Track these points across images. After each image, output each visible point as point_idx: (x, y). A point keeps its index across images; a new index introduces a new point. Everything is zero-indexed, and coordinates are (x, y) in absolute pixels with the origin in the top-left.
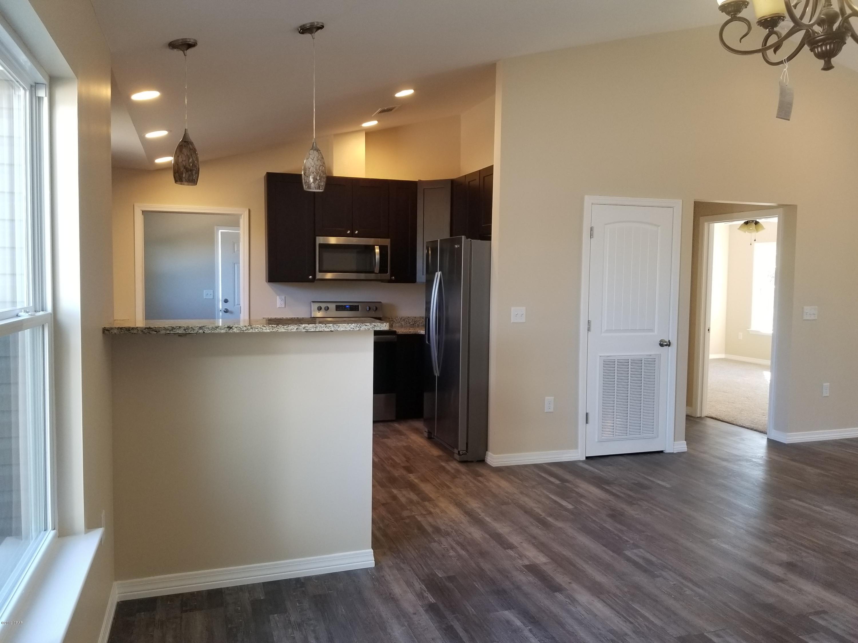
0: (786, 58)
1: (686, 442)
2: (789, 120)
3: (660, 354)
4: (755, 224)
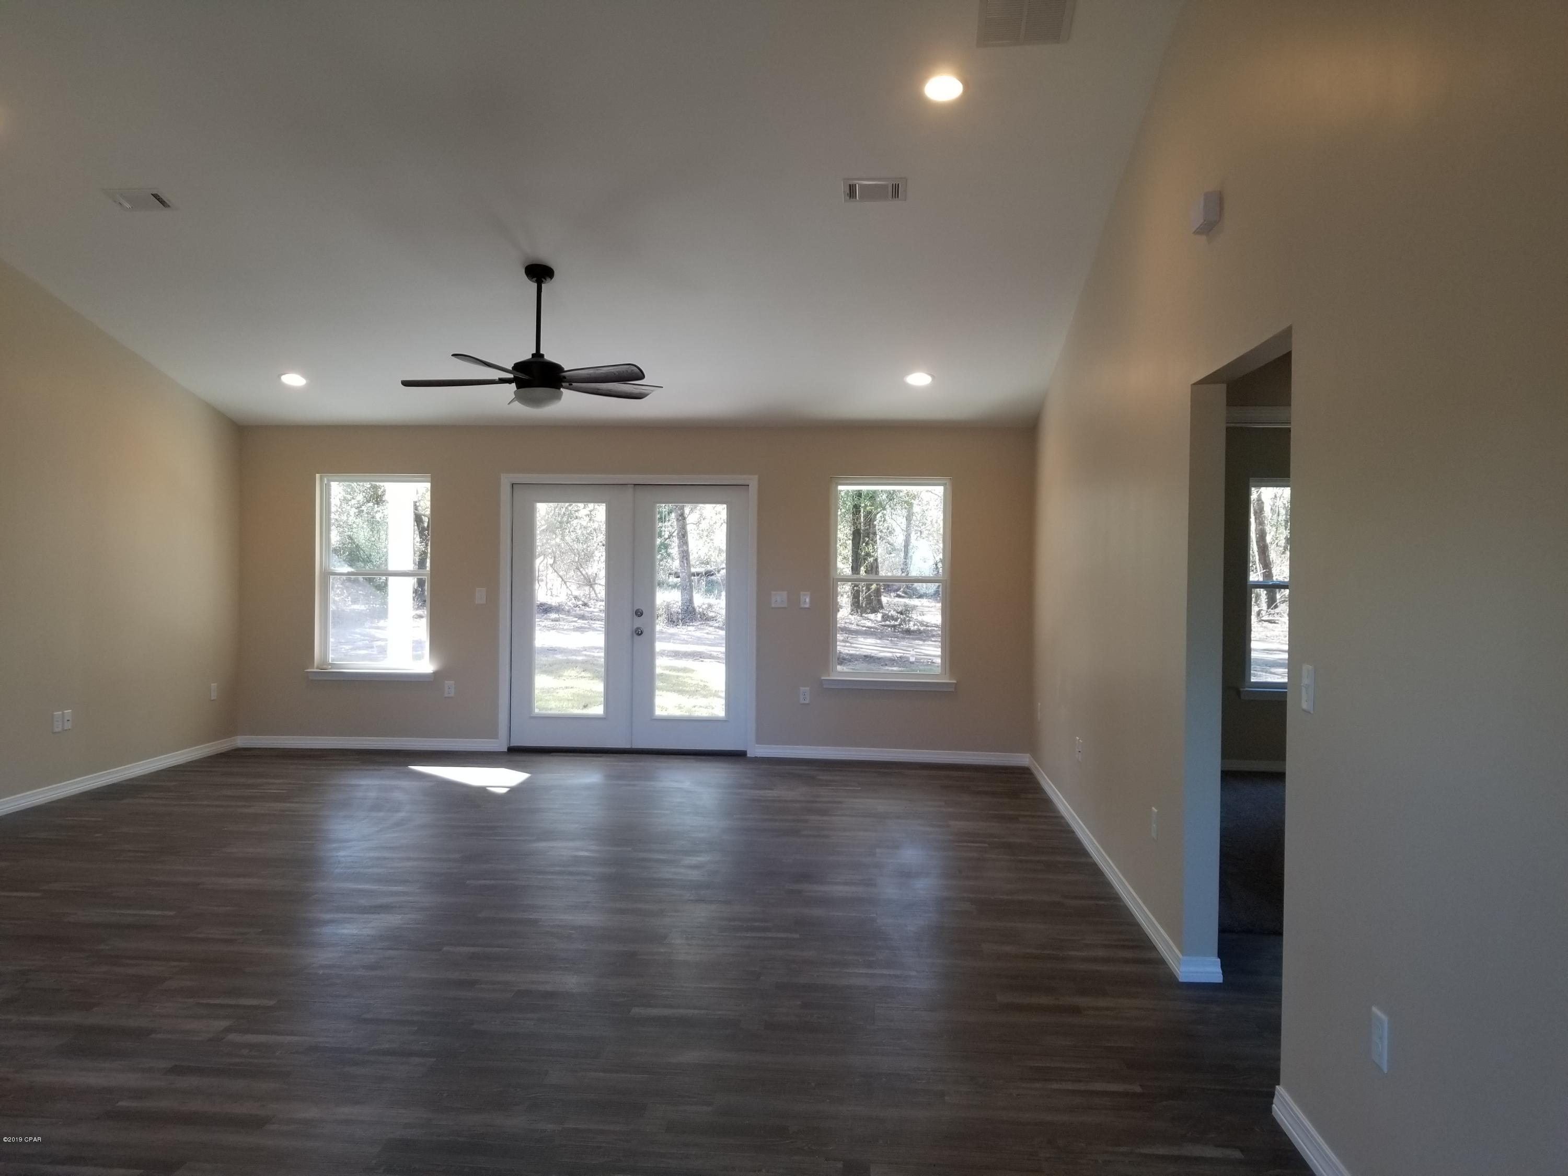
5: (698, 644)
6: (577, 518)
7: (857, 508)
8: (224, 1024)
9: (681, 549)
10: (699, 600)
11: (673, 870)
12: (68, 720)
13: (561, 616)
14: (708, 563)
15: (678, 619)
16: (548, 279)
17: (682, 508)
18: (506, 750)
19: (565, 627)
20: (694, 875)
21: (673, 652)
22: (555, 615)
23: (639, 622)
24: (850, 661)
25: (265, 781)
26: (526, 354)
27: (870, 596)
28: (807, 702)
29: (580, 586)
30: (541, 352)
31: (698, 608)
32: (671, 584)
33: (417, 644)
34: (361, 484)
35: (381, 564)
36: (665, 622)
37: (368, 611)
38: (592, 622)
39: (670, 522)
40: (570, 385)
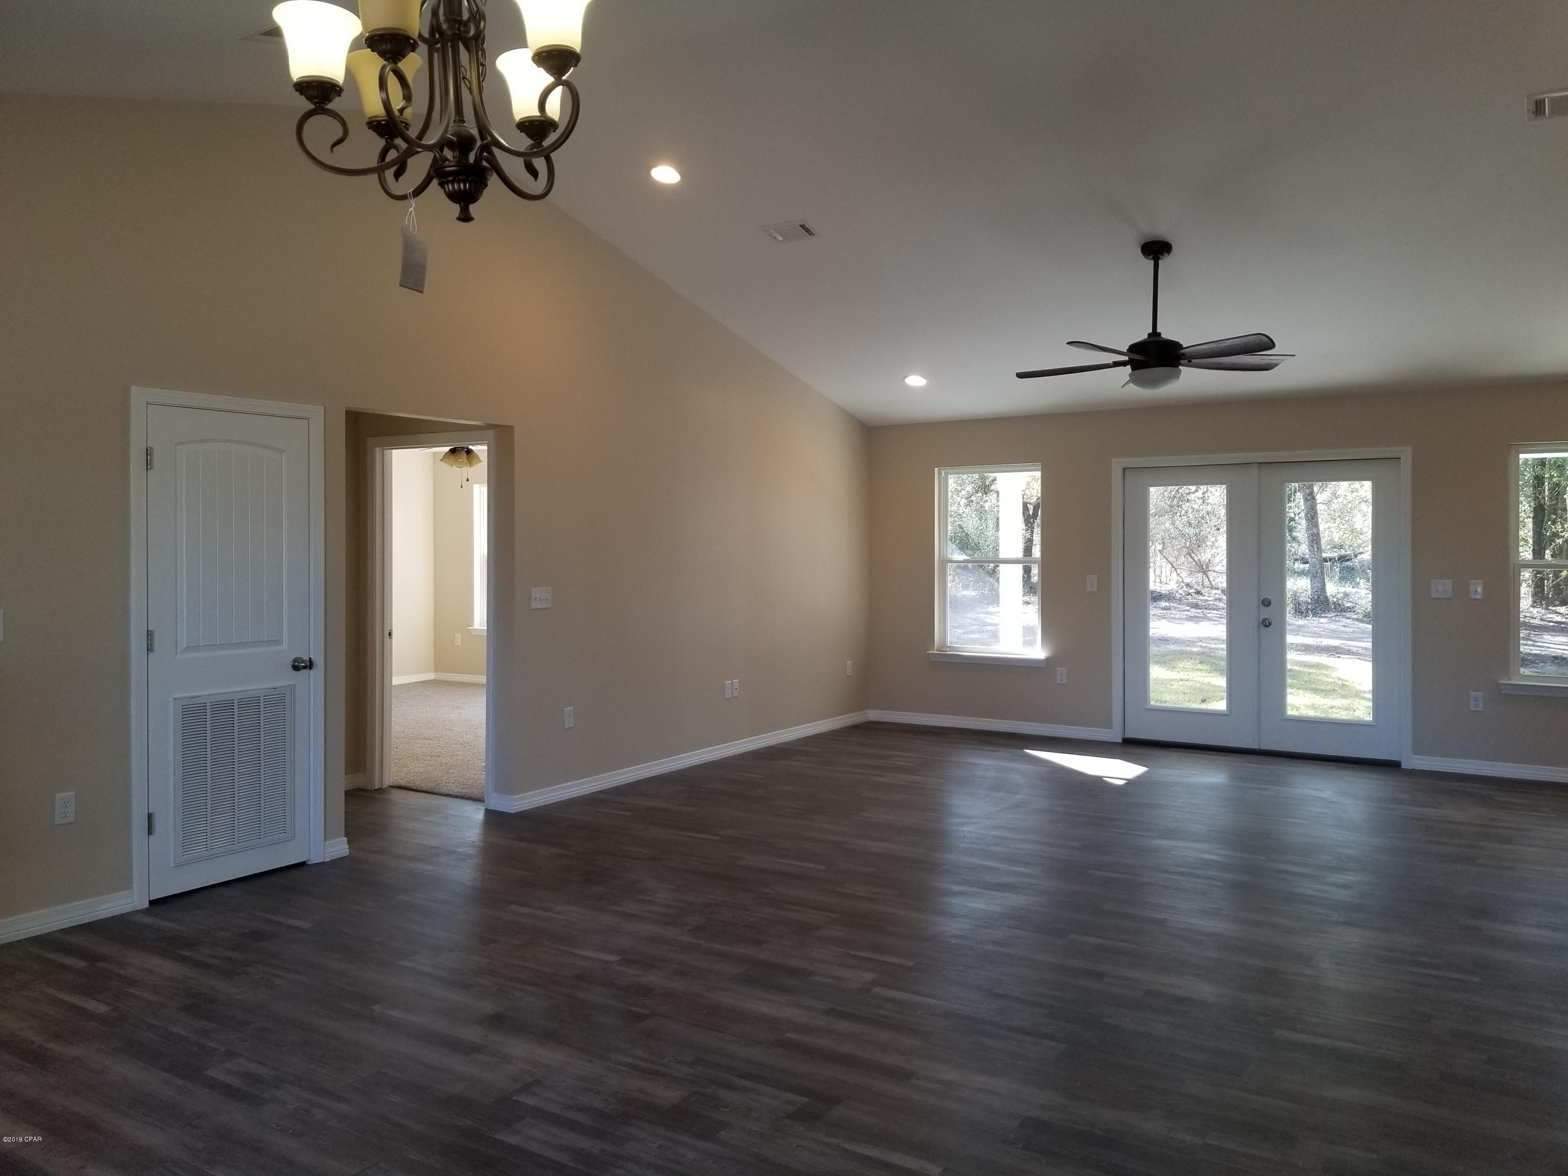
0: (411, 191)
1: (346, 838)
2: (422, 292)
3: (295, 685)
4: (467, 454)
5: (1332, 638)
6: (1188, 501)
7: (1539, 481)
8: (869, 977)
9: (1310, 532)
10: (1332, 589)
11: (1318, 886)
12: (736, 689)
13: (1172, 604)
14: (1341, 547)
15: (1307, 609)
16: (1166, 255)
17: (1311, 487)
18: (1120, 741)
19: (1178, 616)
20: (1343, 895)
21: (1302, 645)
22: (1165, 603)
23: (1266, 613)
24: (1533, 662)
25: (894, 753)
26: (1141, 334)
27: (1558, 585)
28: (1480, 709)
29: (1191, 573)
30: (1158, 331)
31: (1331, 597)
32: (1297, 570)
33: (1027, 630)
34: (970, 475)
35: (989, 551)
36: (1291, 613)
37: (978, 596)
38: (1206, 611)
39: (1295, 503)
40: (1189, 362)
